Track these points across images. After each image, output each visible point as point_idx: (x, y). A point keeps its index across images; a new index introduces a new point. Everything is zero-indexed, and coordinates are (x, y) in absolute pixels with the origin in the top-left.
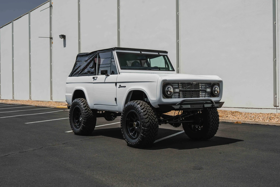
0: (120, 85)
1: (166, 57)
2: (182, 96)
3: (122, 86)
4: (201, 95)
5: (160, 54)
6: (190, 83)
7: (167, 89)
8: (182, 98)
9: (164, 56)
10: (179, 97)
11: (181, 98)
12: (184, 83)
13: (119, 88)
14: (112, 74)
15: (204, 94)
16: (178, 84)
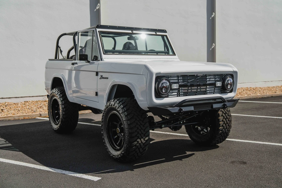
0: (102, 76)
1: (165, 37)
2: (183, 94)
3: (103, 76)
4: (208, 92)
5: (158, 33)
6: (194, 75)
7: (161, 85)
8: (183, 95)
9: (163, 36)
10: (179, 95)
11: (181, 96)
12: (186, 76)
13: (100, 79)
14: (93, 60)
15: (213, 89)
16: (178, 77)
